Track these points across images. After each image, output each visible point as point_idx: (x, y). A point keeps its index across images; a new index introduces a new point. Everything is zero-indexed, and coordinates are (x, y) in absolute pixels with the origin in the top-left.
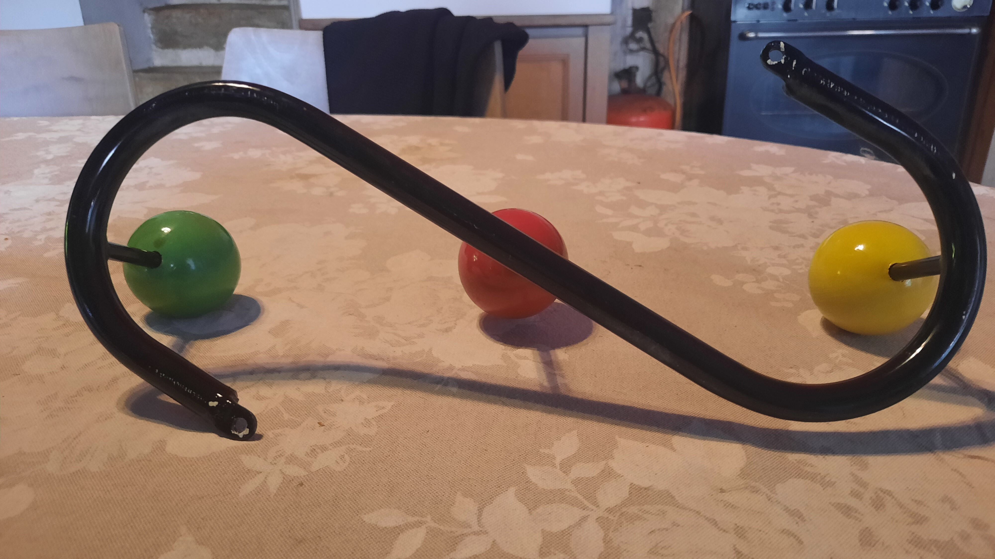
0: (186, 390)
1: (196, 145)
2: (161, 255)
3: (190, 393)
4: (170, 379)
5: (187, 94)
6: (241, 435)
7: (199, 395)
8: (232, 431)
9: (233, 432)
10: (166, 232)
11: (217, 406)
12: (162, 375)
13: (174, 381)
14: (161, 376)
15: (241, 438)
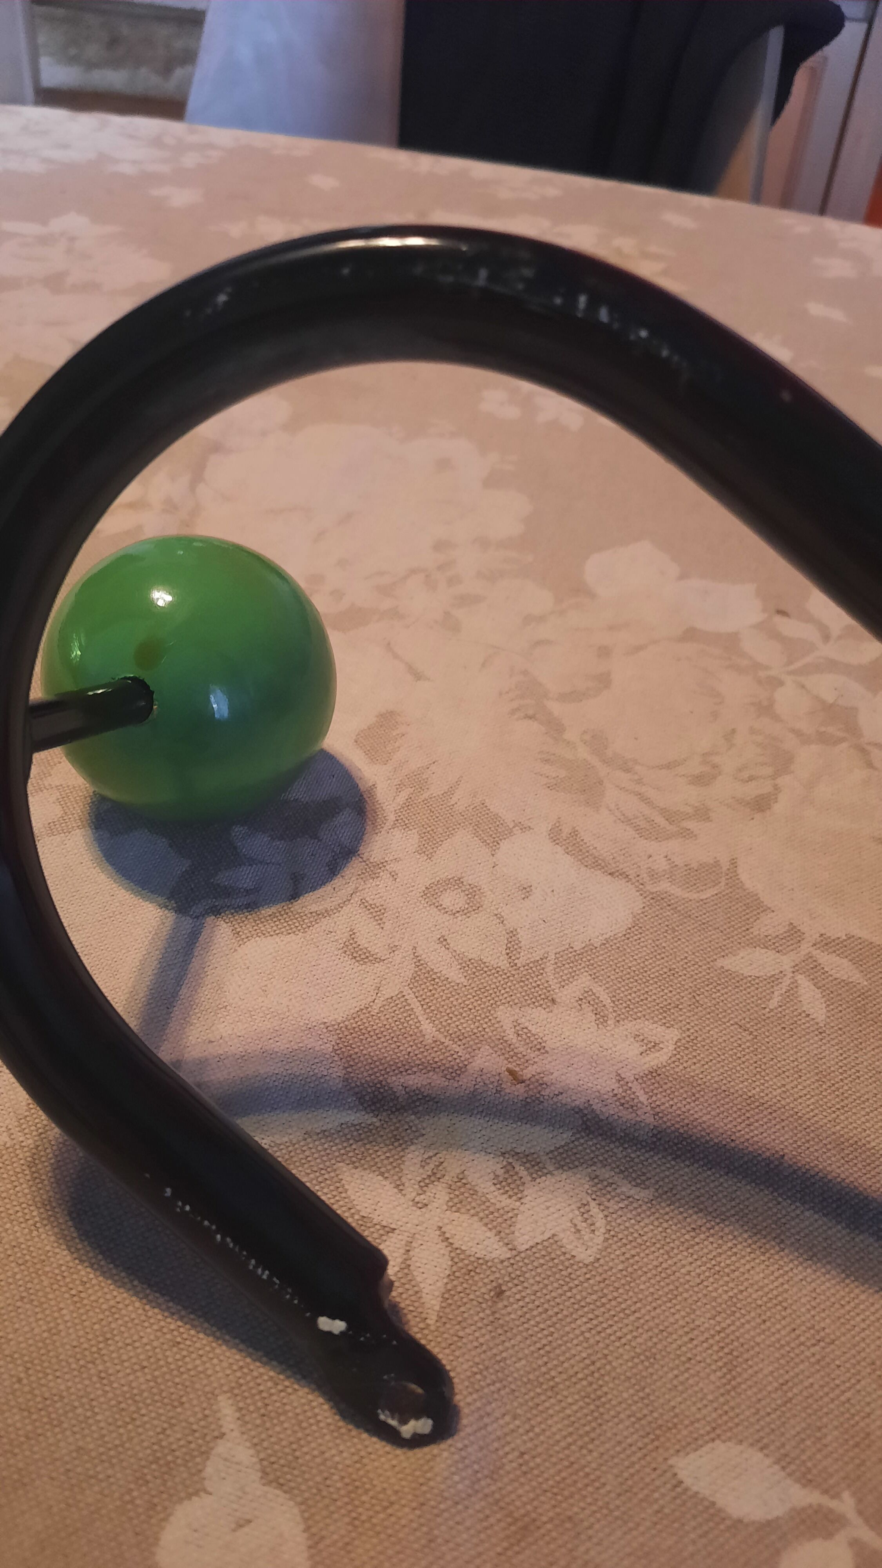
0: (251, 1267)
1: (156, 192)
2: (153, 693)
3: (265, 1277)
4: (206, 1223)
5: (346, 271)
6: (408, 1429)
7: (290, 1290)
8: (379, 1411)
9: (382, 1417)
10: (161, 603)
11: (341, 1333)
12: (182, 1208)
13: (217, 1232)
14: (178, 1210)
15: (404, 1439)
